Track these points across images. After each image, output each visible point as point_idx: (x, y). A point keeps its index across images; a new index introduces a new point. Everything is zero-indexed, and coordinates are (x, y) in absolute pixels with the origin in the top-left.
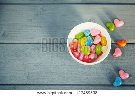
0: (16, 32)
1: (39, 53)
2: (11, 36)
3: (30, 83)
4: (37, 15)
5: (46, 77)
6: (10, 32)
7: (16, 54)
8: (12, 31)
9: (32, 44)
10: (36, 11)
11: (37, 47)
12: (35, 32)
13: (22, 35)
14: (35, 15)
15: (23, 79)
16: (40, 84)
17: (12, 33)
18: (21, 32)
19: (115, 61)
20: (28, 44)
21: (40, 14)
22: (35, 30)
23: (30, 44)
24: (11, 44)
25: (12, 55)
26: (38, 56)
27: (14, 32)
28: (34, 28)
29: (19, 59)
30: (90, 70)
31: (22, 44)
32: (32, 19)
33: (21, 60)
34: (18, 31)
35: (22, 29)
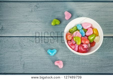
0: (13, 26)
1: (34, 46)
2: (8, 30)
3: (25, 72)
4: (32, 11)
5: (40, 67)
6: (7, 27)
7: (13, 46)
8: (9, 26)
9: (27, 38)
10: (31, 8)
11: (32, 40)
12: (30, 27)
13: (18, 29)
14: (30, 11)
15: (19, 68)
16: (34, 73)
17: (9, 28)
18: (18, 27)
19: (101, 52)
20: (23, 38)
21: (35, 11)
22: (30, 25)
23: (25, 38)
24: (9, 38)
25: (10, 47)
26: (32, 48)
27: (11, 27)
28: (29, 23)
29: (16, 51)
30: (79, 60)
31: (18, 38)
32: (27, 15)
33: (17, 52)
34: (15, 25)
35: (19, 24)
